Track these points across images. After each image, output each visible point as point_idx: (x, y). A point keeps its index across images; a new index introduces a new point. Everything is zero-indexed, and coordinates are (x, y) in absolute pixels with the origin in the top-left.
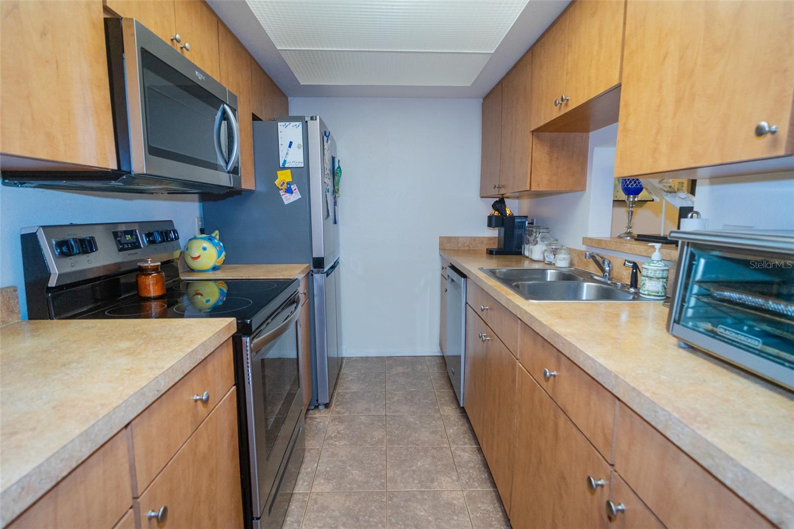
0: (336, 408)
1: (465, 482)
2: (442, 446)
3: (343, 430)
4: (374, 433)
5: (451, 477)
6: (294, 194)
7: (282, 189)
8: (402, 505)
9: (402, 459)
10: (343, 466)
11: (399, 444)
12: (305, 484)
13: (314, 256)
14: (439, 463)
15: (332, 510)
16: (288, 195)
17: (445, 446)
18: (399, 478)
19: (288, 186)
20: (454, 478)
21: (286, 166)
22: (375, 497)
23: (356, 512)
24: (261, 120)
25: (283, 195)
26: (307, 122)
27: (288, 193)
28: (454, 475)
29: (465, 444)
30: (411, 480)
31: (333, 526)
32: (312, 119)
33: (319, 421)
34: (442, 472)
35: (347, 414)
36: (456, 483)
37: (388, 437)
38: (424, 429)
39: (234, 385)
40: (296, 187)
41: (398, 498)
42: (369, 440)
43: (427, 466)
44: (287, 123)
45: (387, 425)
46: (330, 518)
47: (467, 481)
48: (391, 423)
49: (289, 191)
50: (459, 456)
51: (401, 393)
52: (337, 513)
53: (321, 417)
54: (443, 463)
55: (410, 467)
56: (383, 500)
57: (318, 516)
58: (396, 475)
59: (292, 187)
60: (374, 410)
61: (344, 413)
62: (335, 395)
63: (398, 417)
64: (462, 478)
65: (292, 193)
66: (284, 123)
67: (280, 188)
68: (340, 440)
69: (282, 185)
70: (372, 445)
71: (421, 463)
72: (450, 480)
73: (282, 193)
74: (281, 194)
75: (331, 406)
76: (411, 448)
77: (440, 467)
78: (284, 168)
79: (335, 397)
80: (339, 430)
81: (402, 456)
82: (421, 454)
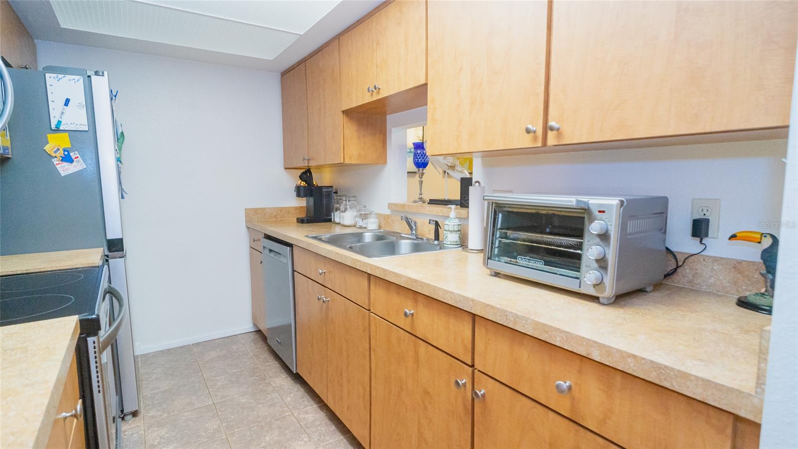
0: (148, 413)
1: (316, 440)
2: (284, 415)
3: (167, 433)
4: (207, 425)
5: (302, 440)
6: (74, 163)
7: (56, 157)
9: (248, 440)
11: (239, 428)
13: (108, 238)
14: (287, 431)
16: (65, 164)
17: (287, 414)
19: (66, 153)
20: (305, 439)
21: (61, 128)
24: (12, 67)
25: (57, 164)
26: (89, 77)
27: (66, 161)
28: (305, 438)
29: (306, 406)
32: (96, 73)
33: (130, 433)
34: (292, 438)
35: (165, 415)
36: (309, 443)
37: (224, 425)
38: (262, 405)
40: (78, 155)
42: (203, 434)
43: (276, 438)
44: (60, 76)
45: (219, 413)
47: (319, 438)
48: (223, 409)
49: (67, 159)
50: (304, 418)
51: (223, 377)
53: (131, 428)
54: (291, 430)
55: (259, 445)
59: (71, 154)
60: (198, 403)
61: (161, 416)
62: (142, 400)
63: (229, 401)
64: (313, 437)
65: (71, 161)
66: (55, 75)
67: (54, 155)
68: (167, 445)
69: (55, 152)
70: (209, 437)
71: (269, 438)
72: (302, 443)
73: (55, 161)
74: (55, 163)
75: (141, 412)
76: (254, 426)
77: (289, 435)
78: (57, 130)
79: (141, 402)
80: (161, 435)
81: (246, 437)
82: (266, 429)
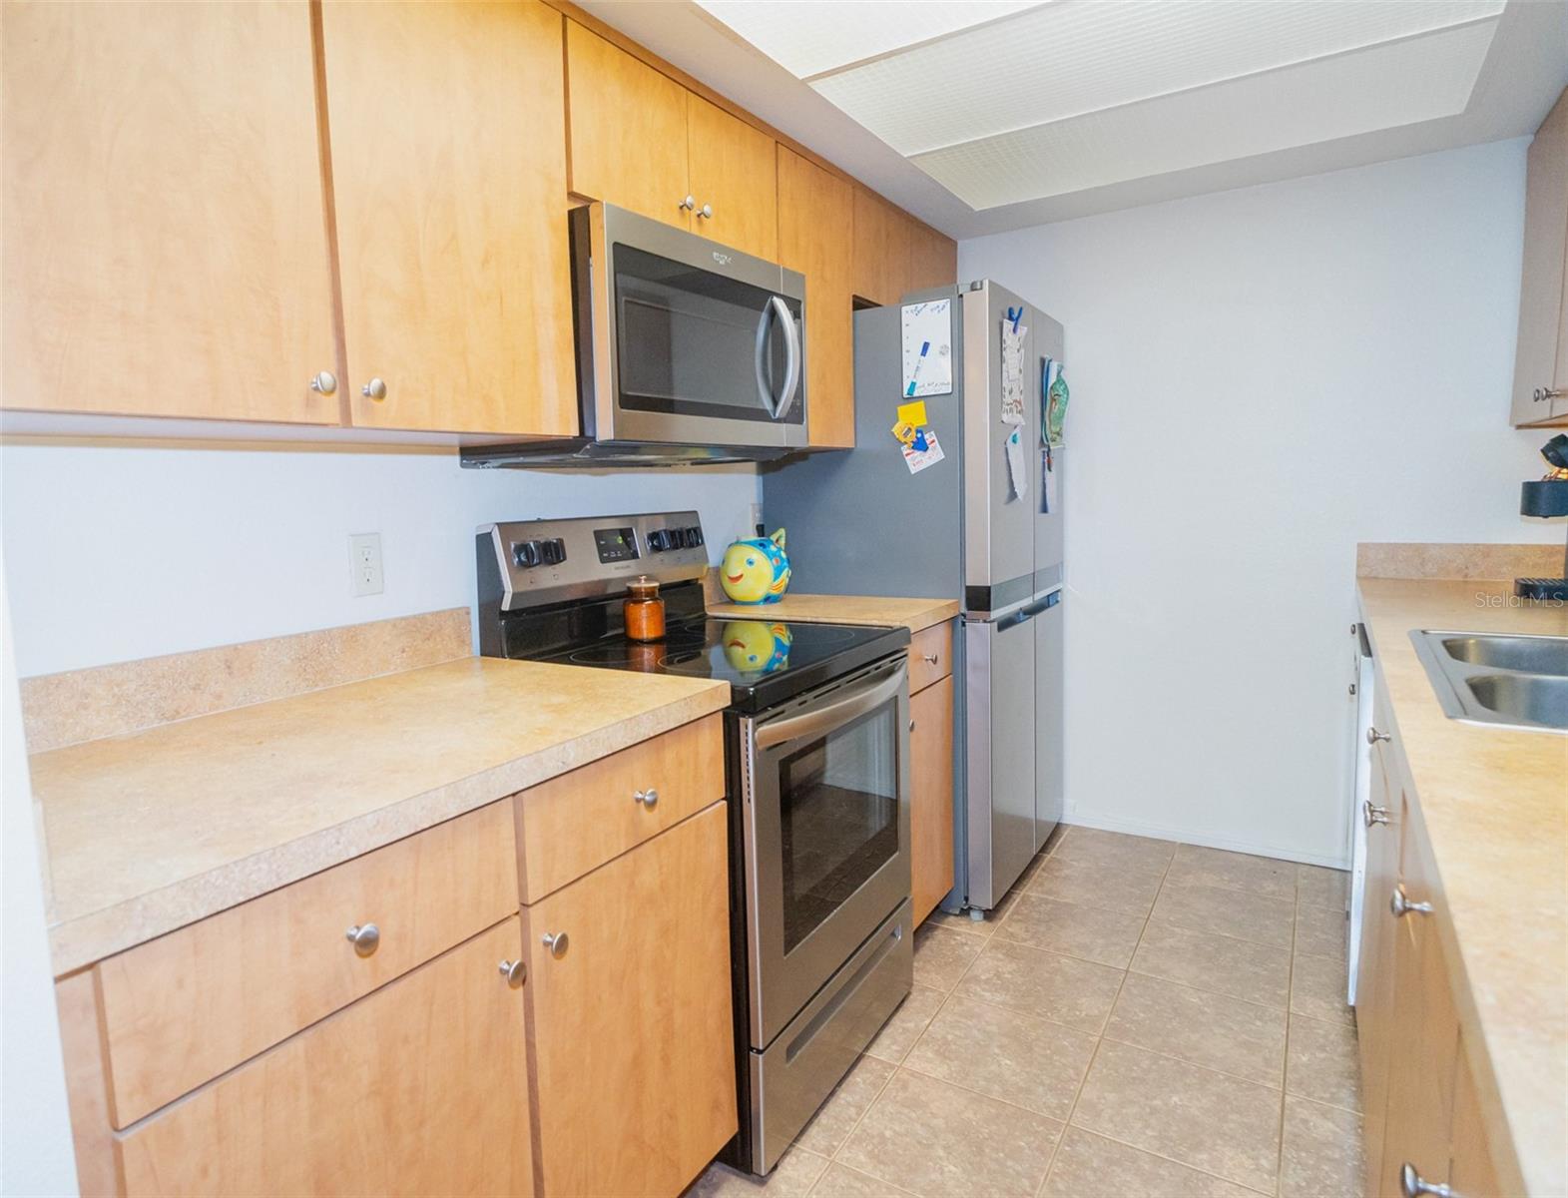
0: (1009, 926)
1: (1292, 1183)
2: (1261, 1082)
3: (1010, 973)
4: (1084, 1000)
5: (1255, 1159)
6: (929, 451)
7: (906, 443)
8: (1095, 1165)
9: (1134, 1075)
10: (984, 1041)
11: (1138, 1042)
12: (894, 1047)
13: (968, 584)
14: (1234, 1117)
15: (932, 1113)
16: (918, 453)
17: (1270, 1085)
18: (1109, 1111)
19: (919, 435)
20: (1263, 1162)
21: (916, 394)
22: (1034, 1124)
23: (981, 1137)
25: (907, 455)
26: (961, 296)
27: (919, 449)
28: (1266, 1158)
29: (1333, 1099)
30: (1139, 1125)
31: (925, 1142)
32: (973, 288)
33: (964, 941)
34: (1232, 1138)
35: (1030, 944)
36: (1266, 1176)
37: (1114, 1019)
38: (1223, 1031)
39: (723, 799)
40: (934, 438)
41: (1090, 1147)
42: (1064, 1010)
43: (1195, 1112)
44: (921, 306)
45: (1122, 992)
46: (922, 1125)
47: (1304, 1184)
48: (1135, 992)
49: (920, 445)
50: (1305, 1122)
51: (1188, 932)
52: (939, 1122)
53: (970, 934)
54: (1245, 1120)
55: (1147, 1098)
56: (1052, 1138)
57: (900, 1113)
58: (1103, 1101)
59: (926, 436)
60: (1100, 954)
61: (1025, 940)
62: (1018, 900)
63: (1158, 983)
64: (1291, 1172)
65: (925, 449)
66: (913, 307)
67: (903, 440)
68: (996, 991)
69: (905, 435)
70: (1068, 1023)
71: (1181, 1100)
72: (1248, 1163)
73: (905, 450)
74: (905, 453)
75: (1001, 919)
76: (1167, 1059)
77: (1232, 1125)
78: (911, 399)
79: (1014, 905)
80: (1000, 970)
81: (1135, 1068)
82: (1188, 1081)
